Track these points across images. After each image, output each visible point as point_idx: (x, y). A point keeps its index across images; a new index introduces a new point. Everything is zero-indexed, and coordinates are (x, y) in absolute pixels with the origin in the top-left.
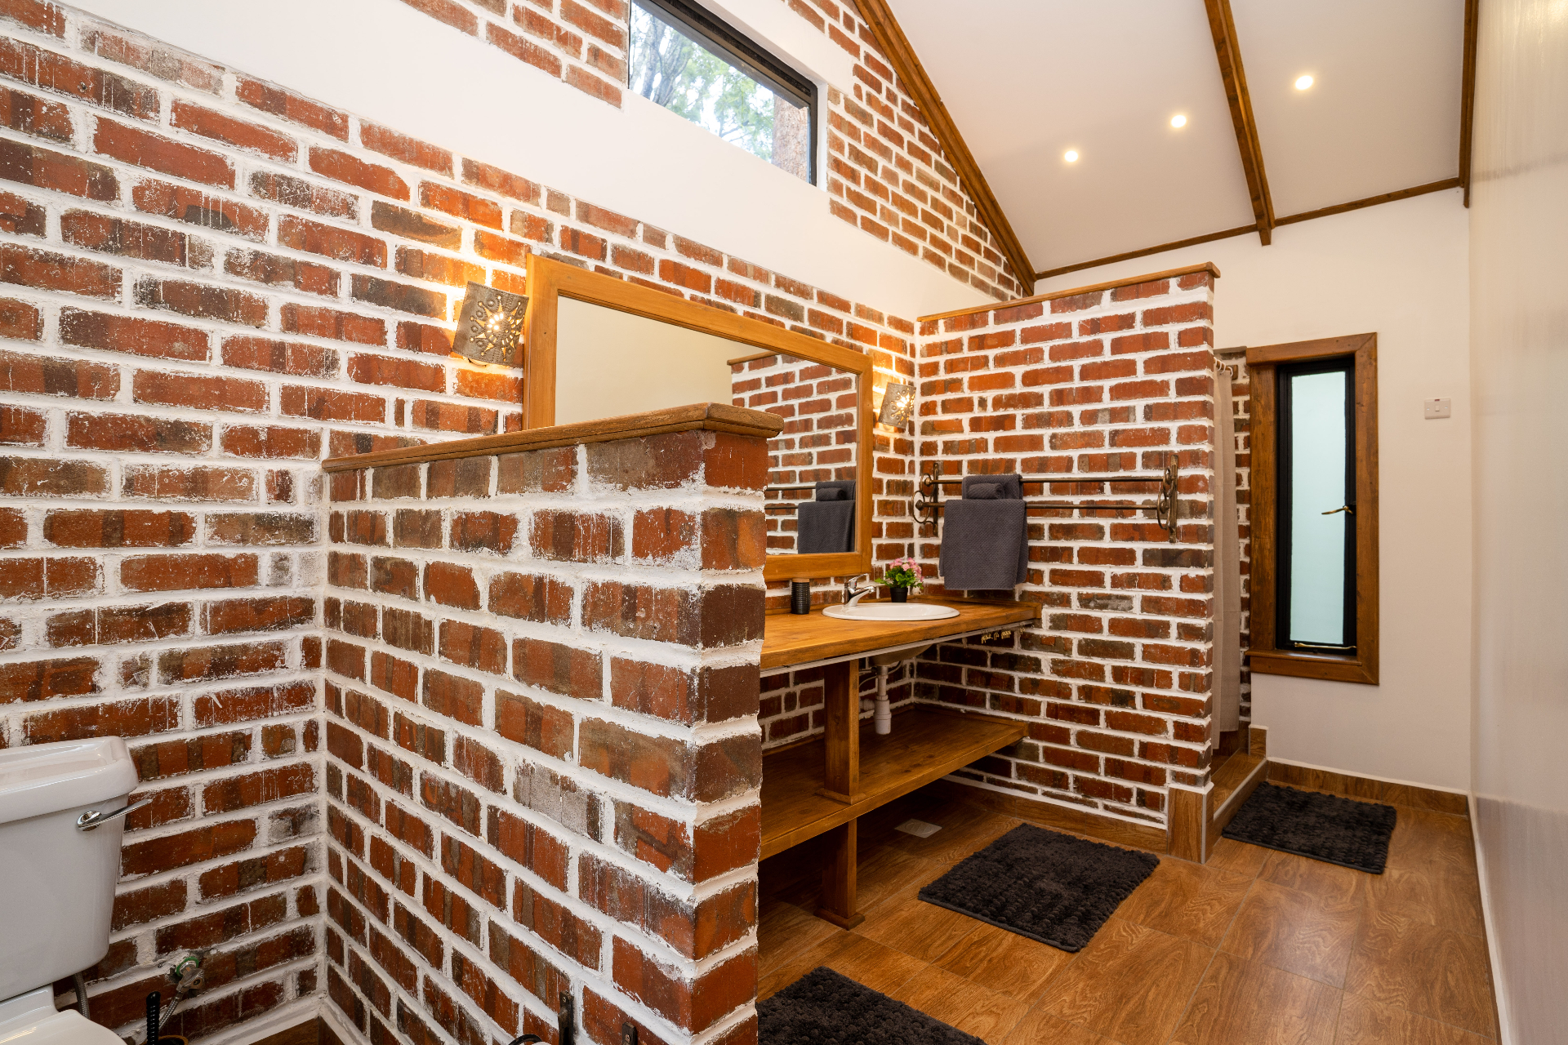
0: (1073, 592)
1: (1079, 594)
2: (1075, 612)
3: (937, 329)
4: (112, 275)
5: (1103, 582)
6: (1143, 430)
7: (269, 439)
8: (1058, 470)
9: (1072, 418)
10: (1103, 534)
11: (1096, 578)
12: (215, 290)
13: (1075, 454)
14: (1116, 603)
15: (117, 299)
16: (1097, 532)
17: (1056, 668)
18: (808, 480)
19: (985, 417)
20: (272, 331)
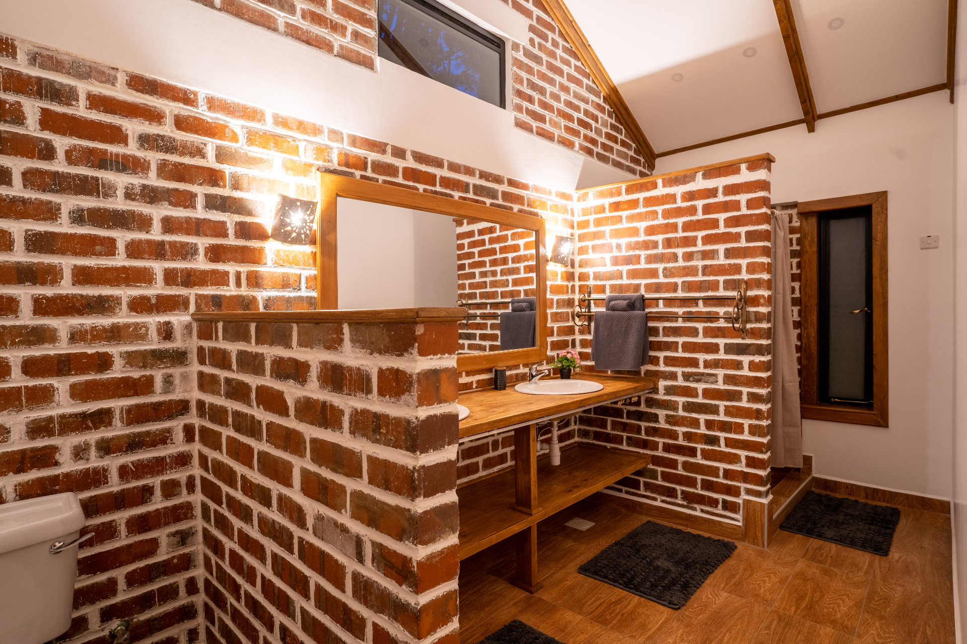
0: (679, 370)
1: (682, 372)
2: (680, 384)
3: (588, 198)
4: (55, 207)
5: (698, 364)
6: (723, 265)
7: (157, 303)
8: (668, 291)
9: (677, 257)
10: (698, 333)
11: (694, 363)
12: (119, 211)
13: (679, 280)
14: (707, 378)
15: (59, 222)
17: (668, 420)
18: (506, 297)
19: (621, 256)
20: (156, 234)
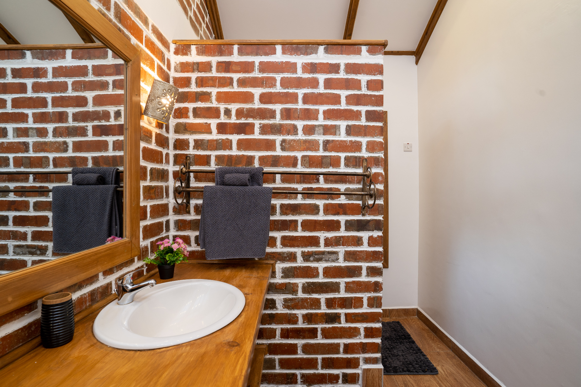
0: (298, 251)
1: (302, 252)
2: (300, 265)
3: (190, 51)
5: (319, 243)
6: (345, 141)
8: (287, 165)
9: (297, 130)
10: (319, 210)
11: (314, 241)
13: (299, 155)
14: (327, 257)
16: (315, 209)
17: (286, 304)
18: (62, 166)
19: (230, 123)
